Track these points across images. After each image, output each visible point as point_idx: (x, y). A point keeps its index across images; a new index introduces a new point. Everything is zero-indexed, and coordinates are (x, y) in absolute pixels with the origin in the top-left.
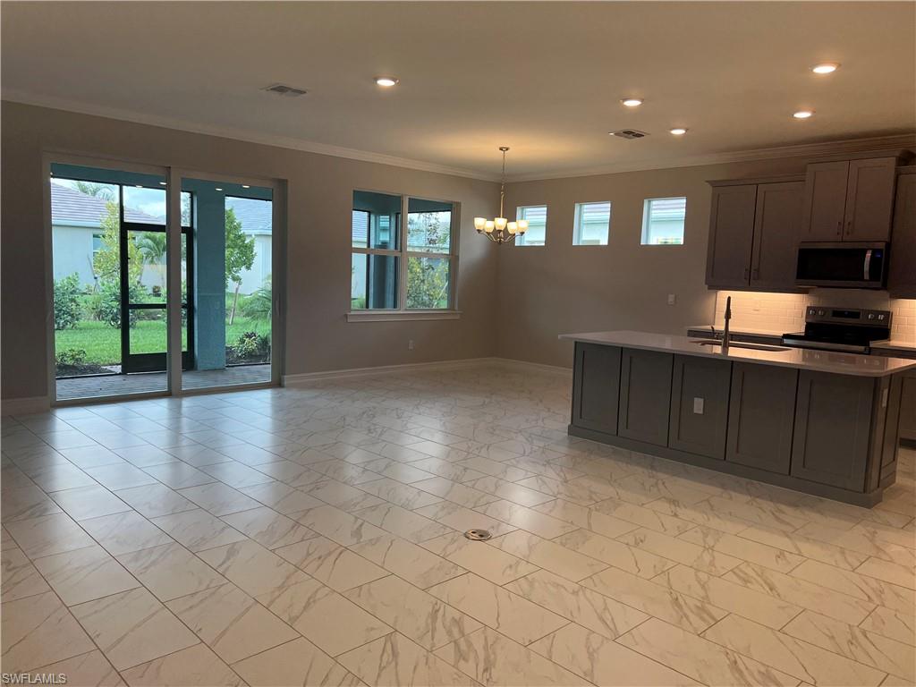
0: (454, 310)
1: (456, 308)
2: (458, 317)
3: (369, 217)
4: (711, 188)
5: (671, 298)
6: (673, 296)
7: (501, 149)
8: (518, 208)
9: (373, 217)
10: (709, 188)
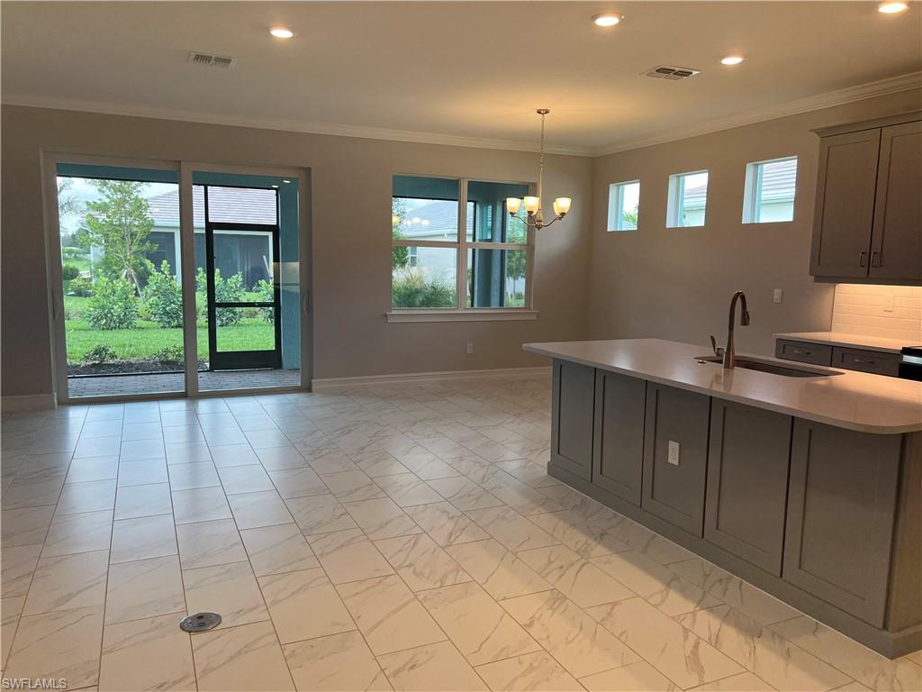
0: (529, 309)
1: (532, 307)
2: (534, 318)
3: (475, 207)
4: (819, 139)
5: (777, 293)
6: (780, 291)
7: (539, 112)
8: (611, 186)
9: (478, 206)
10: (816, 139)
